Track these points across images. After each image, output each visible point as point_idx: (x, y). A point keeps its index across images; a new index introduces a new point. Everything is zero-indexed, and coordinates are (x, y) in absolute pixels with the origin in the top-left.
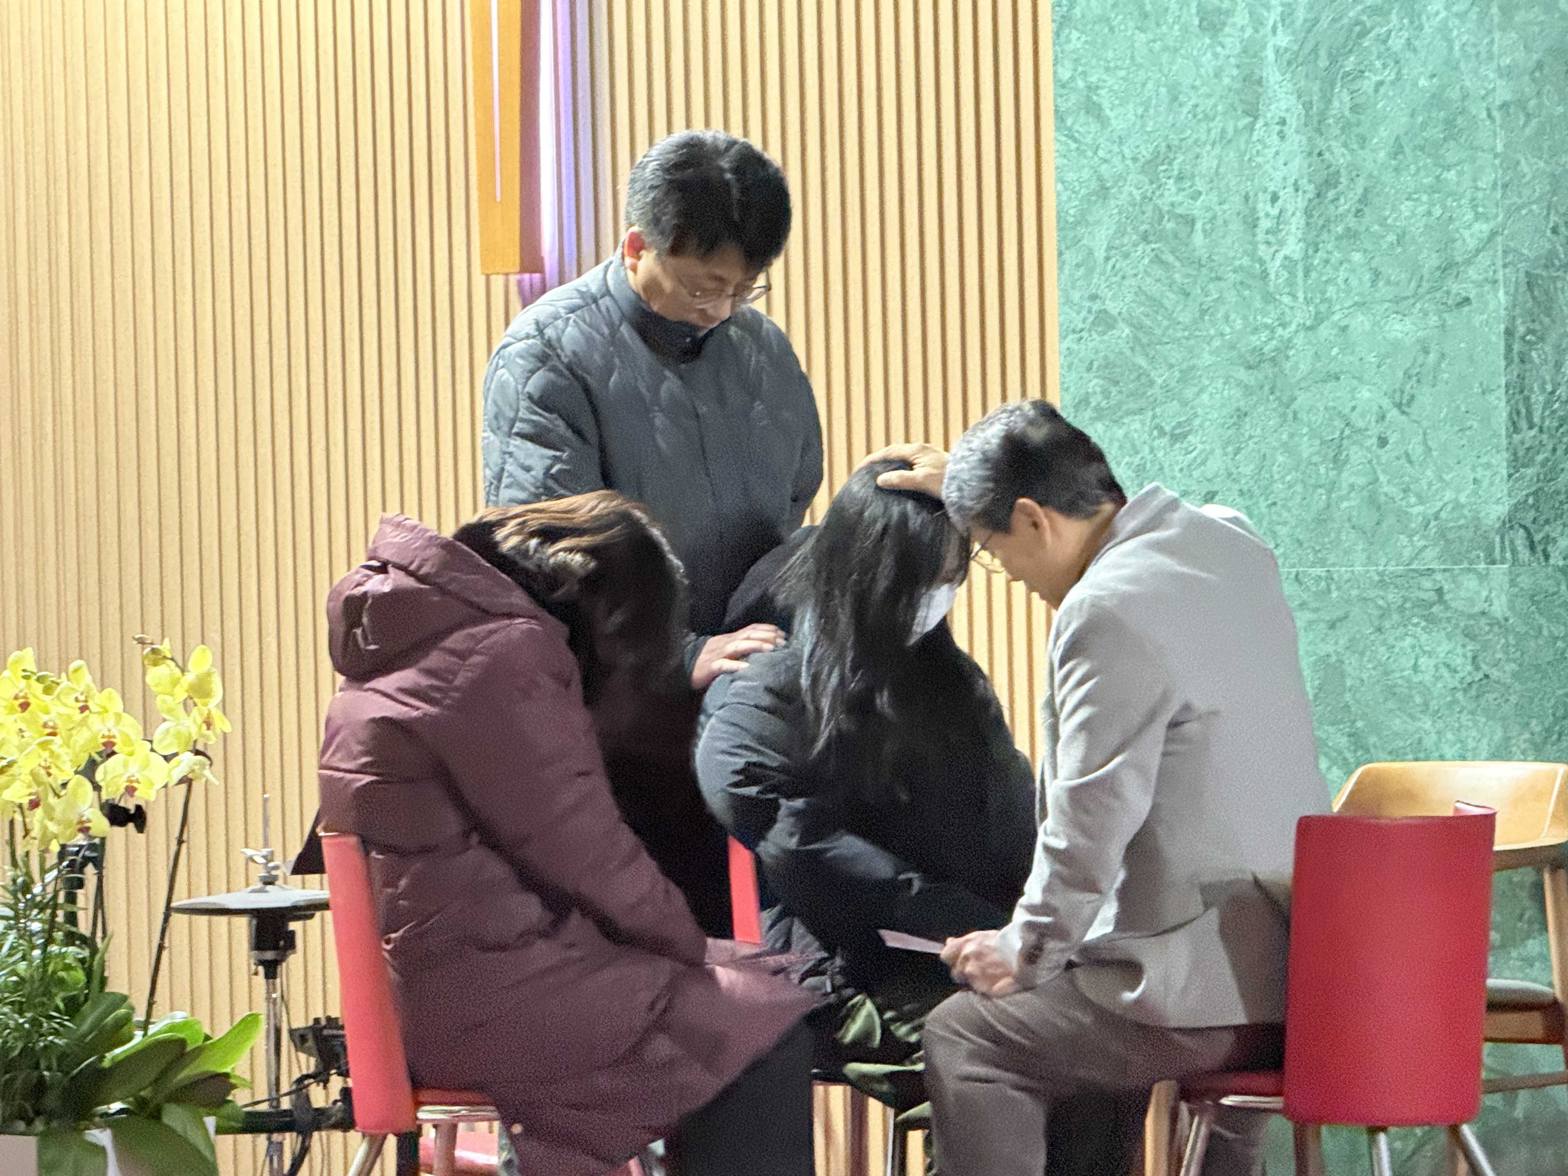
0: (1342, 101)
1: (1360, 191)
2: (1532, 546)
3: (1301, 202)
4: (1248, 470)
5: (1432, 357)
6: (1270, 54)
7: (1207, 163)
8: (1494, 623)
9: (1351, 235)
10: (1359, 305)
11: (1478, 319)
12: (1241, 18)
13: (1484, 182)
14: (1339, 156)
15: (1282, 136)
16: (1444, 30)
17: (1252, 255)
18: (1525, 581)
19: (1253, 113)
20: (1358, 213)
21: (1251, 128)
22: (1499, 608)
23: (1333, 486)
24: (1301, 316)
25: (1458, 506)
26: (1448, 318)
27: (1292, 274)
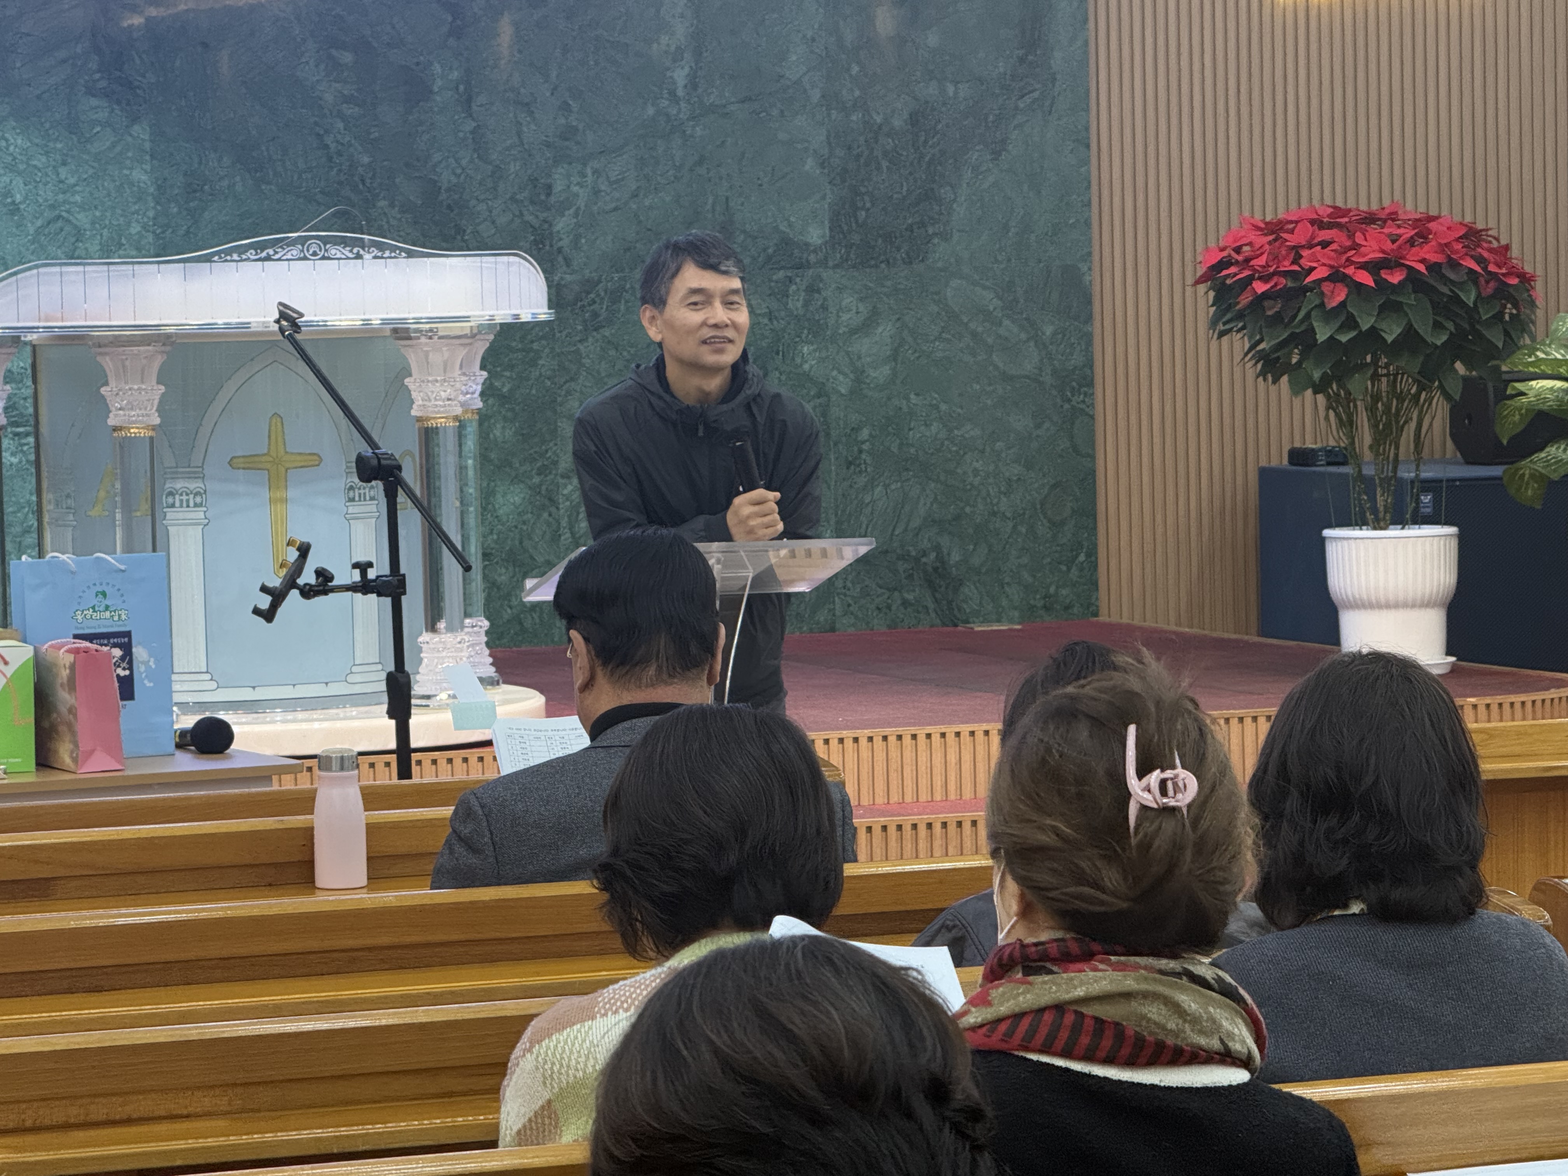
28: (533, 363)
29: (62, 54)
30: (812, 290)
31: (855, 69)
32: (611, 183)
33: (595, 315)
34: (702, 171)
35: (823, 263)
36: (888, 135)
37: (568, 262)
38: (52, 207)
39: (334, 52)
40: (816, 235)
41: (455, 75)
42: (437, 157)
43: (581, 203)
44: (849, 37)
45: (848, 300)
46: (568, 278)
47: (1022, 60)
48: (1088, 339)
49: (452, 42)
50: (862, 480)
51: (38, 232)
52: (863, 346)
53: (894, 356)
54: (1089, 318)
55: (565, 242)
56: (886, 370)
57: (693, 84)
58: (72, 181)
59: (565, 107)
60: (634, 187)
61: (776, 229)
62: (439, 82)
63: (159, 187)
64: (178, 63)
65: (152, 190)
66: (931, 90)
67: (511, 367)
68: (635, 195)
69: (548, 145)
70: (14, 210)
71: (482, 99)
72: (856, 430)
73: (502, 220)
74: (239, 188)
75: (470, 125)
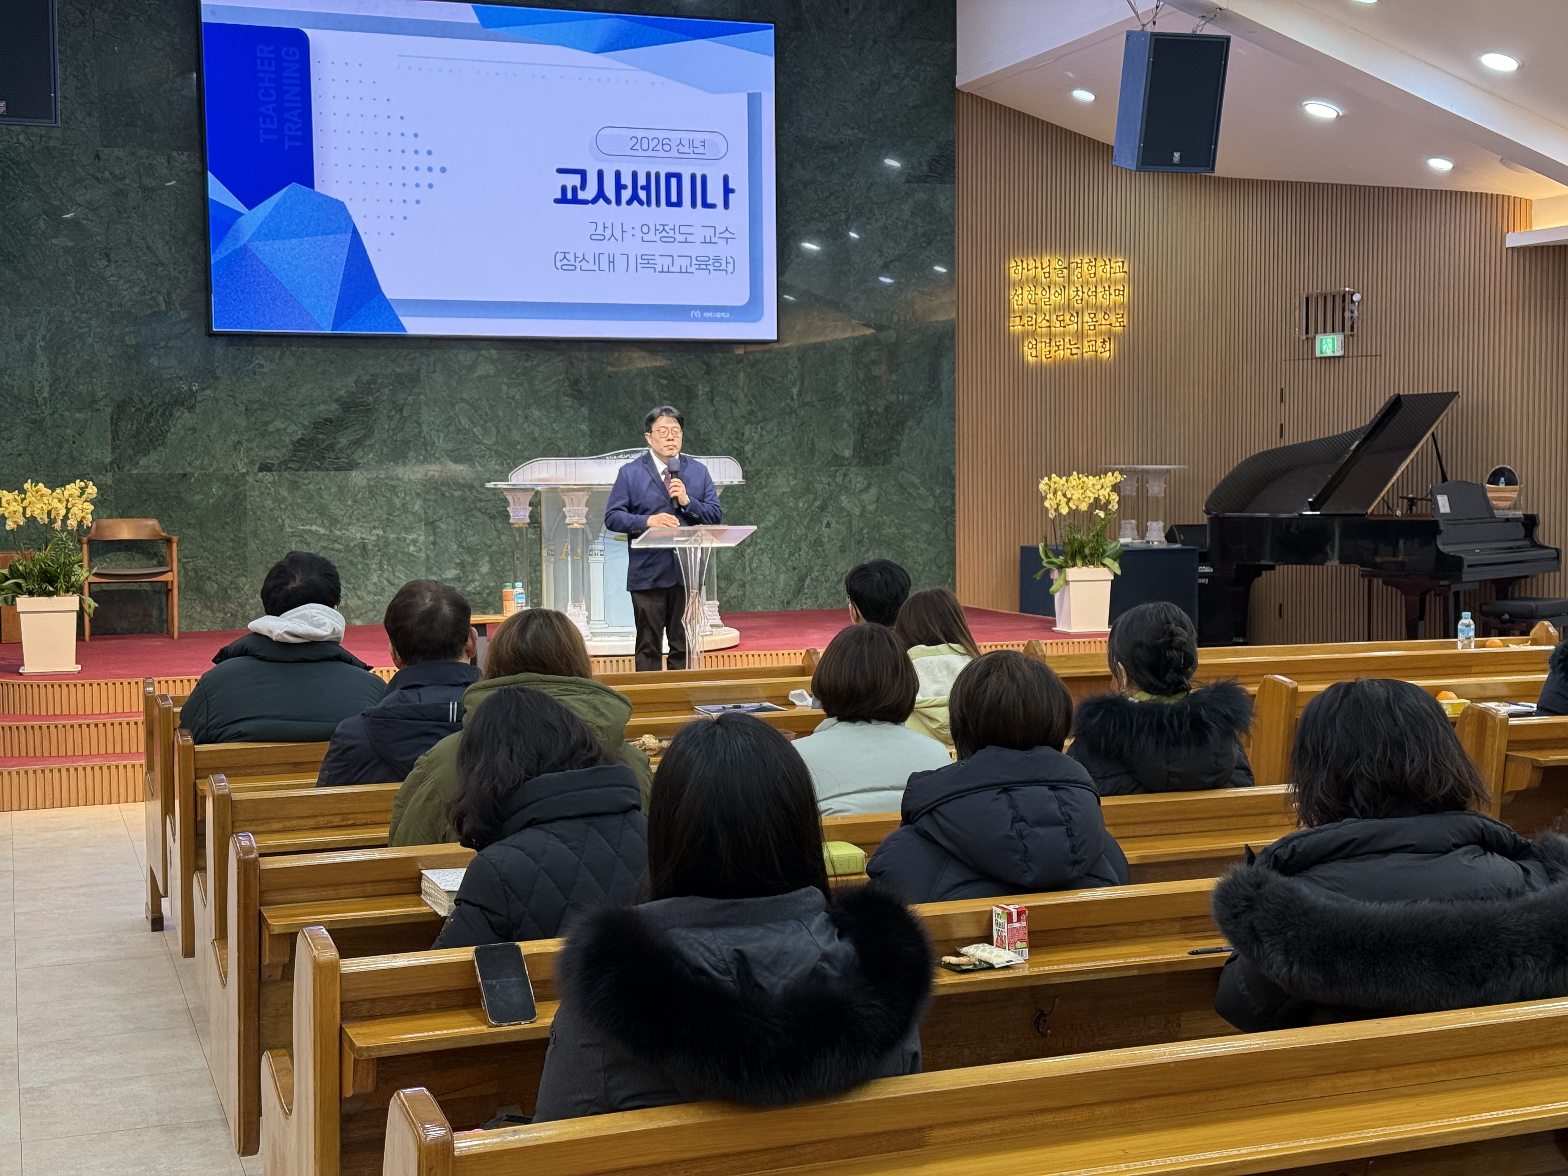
0: (61, 360)
1: (66, 381)
2: (119, 468)
3: (48, 383)
4: (31, 448)
5: (89, 423)
6: (38, 347)
7: (18, 372)
8: (107, 486)
9: (64, 392)
10: (67, 410)
11: (103, 414)
12: (29, 337)
13: (104, 382)
14: (60, 373)
15: (42, 367)
16: (92, 345)
17: (33, 395)
18: (117, 476)
19: (33, 361)
20: (66, 387)
21: (32, 365)
22: (109, 482)
23: (58, 453)
24: (48, 411)
25: (97, 458)
26: (94, 414)
27: (46, 401)
28: (736, 502)
29: (554, 380)
30: (845, 475)
31: (864, 389)
32: (767, 432)
33: (760, 483)
34: (803, 428)
35: (850, 464)
36: (877, 414)
37: (750, 462)
38: (550, 439)
39: (660, 380)
40: (847, 453)
41: (707, 389)
42: (700, 421)
43: (756, 440)
44: (861, 376)
45: (860, 479)
46: (750, 469)
47: (929, 386)
48: (954, 495)
49: (706, 376)
50: (864, 549)
51: (544, 448)
52: (865, 497)
53: (877, 501)
54: (954, 487)
55: (749, 455)
56: (874, 506)
57: (800, 393)
58: (557, 429)
59: (750, 402)
60: (776, 433)
61: (832, 451)
62: (701, 392)
63: (591, 432)
64: (599, 384)
65: (589, 432)
66: (893, 398)
67: (727, 503)
68: (777, 437)
69: (743, 417)
70: (535, 440)
71: (717, 399)
72: (862, 529)
73: (725, 446)
74: (622, 432)
75: (713, 409)
